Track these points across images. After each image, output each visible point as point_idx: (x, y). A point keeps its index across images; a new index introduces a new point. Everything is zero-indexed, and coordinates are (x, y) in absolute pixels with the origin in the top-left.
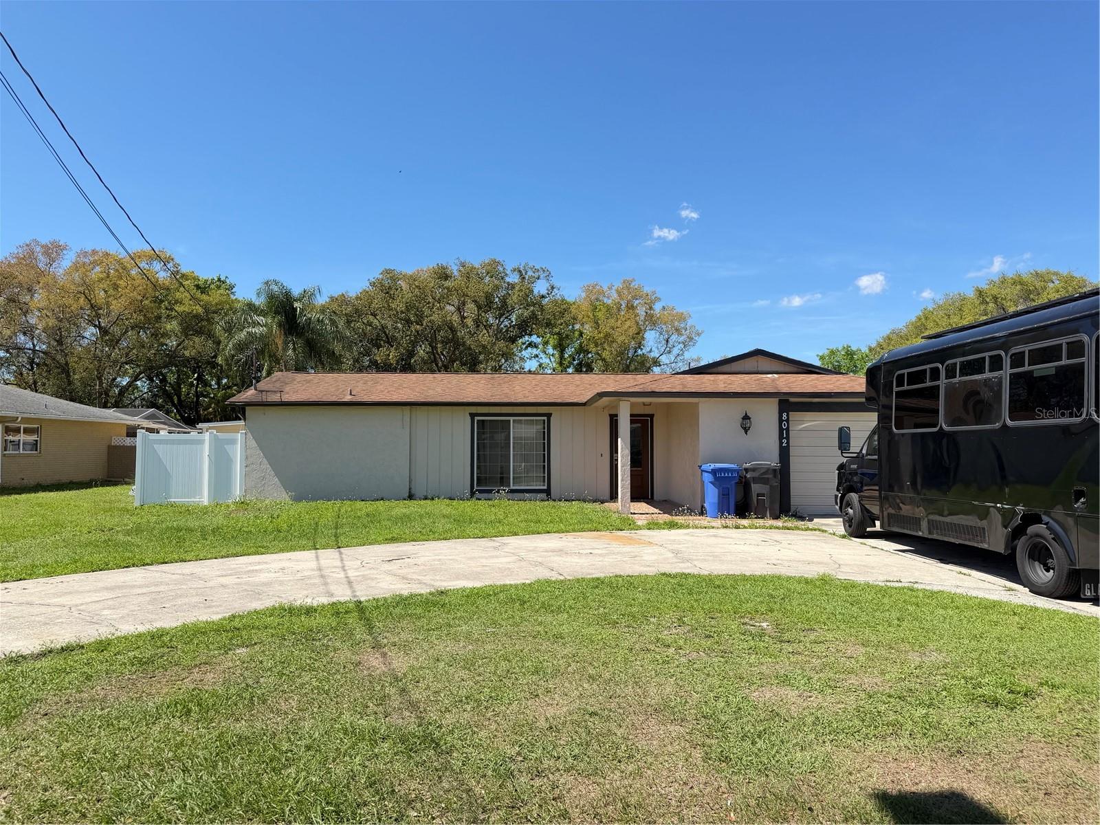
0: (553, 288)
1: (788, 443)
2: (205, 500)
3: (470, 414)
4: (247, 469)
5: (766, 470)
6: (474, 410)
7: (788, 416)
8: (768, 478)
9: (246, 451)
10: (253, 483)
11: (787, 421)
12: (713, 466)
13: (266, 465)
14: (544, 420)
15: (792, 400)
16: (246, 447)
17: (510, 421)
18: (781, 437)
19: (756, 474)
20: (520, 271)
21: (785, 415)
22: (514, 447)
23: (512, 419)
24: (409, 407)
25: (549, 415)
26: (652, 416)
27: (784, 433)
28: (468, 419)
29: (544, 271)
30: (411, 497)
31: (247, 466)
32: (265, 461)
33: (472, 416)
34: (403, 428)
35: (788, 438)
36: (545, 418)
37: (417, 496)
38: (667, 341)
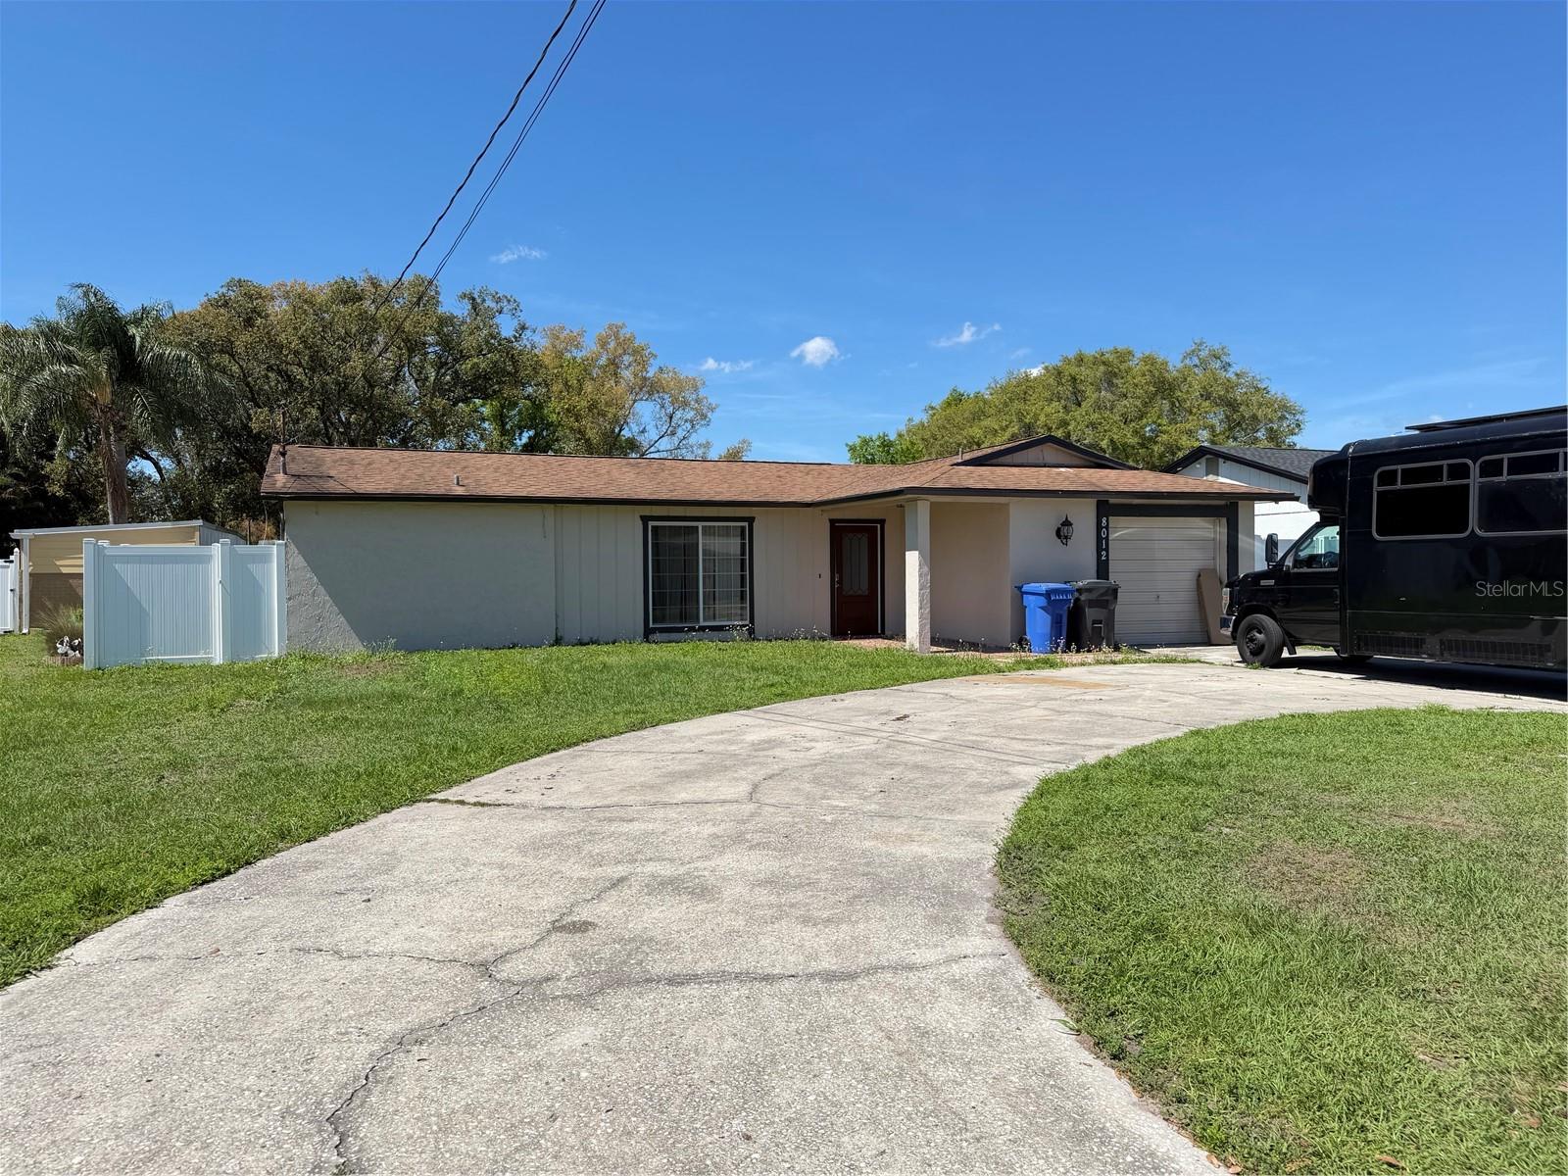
0: (523, 328)
1: (1107, 556)
2: (218, 656)
3: (641, 517)
4: (291, 603)
5: (1105, 590)
6: (647, 511)
7: (1107, 521)
8: (1107, 601)
9: (287, 574)
10: (301, 625)
11: (1107, 527)
12: (1044, 587)
13: (323, 596)
14: (743, 528)
15: (1112, 501)
16: (287, 568)
17: (697, 527)
18: (1099, 549)
19: (1093, 596)
20: (474, 299)
21: (1104, 521)
22: (704, 568)
23: (700, 525)
24: (552, 506)
25: (751, 520)
26: (882, 522)
27: (1102, 544)
28: (639, 524)
29: (509, 301)
30: (558, 641)
31: (290, 599)
32: (321, 589)
33: (645, 519)
34: (545, 537)
35: (1107, 550)
36: (746, 524)
37: (566, 640)
38: (671, 418)
